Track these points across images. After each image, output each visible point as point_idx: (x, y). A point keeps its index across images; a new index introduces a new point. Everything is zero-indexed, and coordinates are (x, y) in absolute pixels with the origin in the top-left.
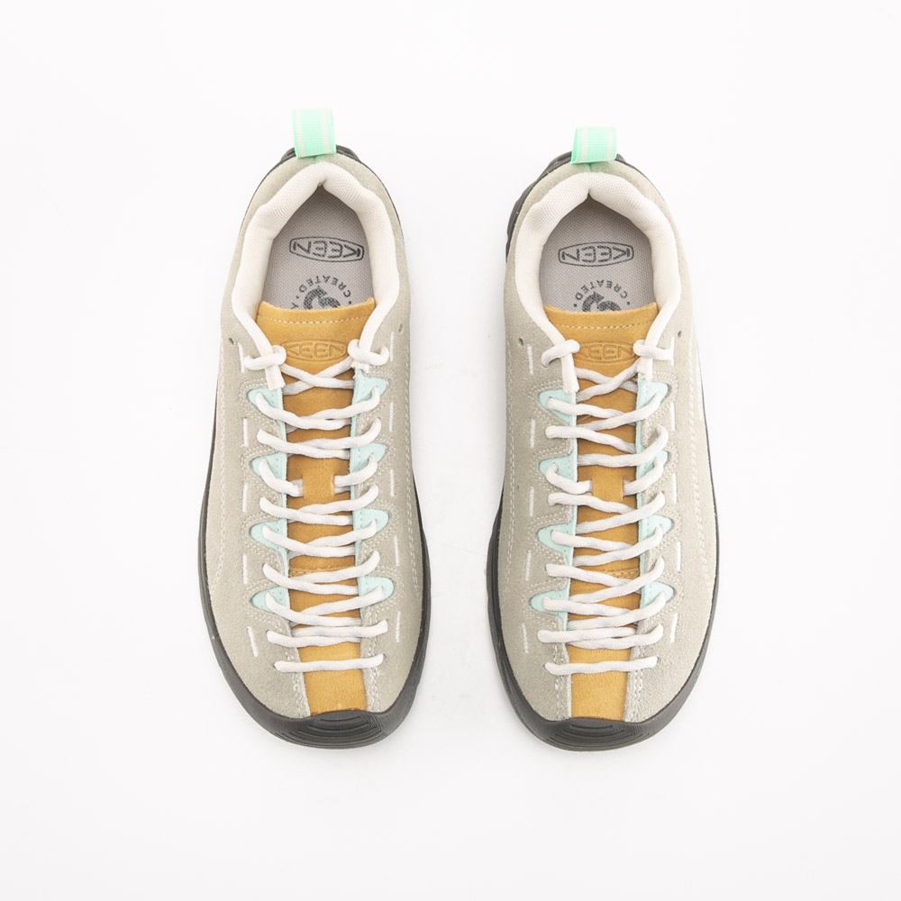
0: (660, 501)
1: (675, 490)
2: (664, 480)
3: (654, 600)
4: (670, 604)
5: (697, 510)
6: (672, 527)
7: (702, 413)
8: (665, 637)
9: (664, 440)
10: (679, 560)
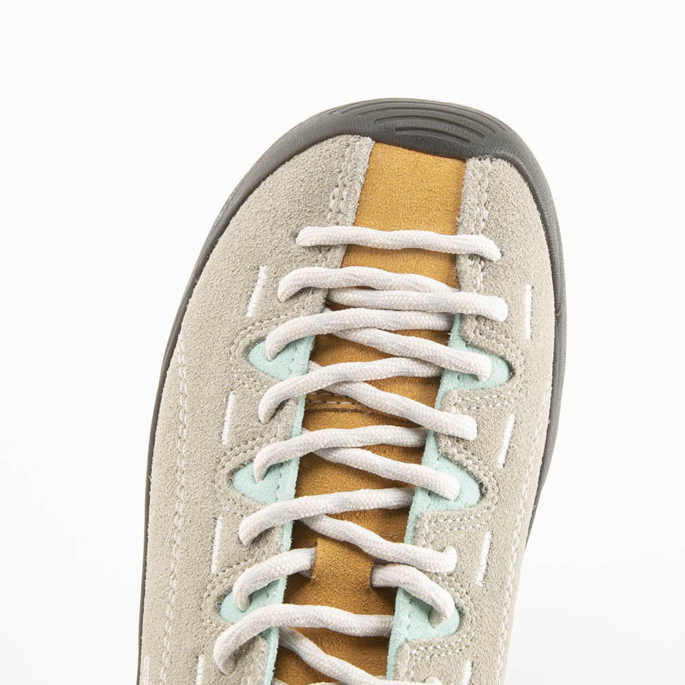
0: (248, 527)
1: (216, 542)
2: (232, 565)
3: (287, 346)
4: (257, 334)
5: (182, 495)
6: (233, 473)
7: (145, 667)
8: (276, 277)
9: (222, 645)
10: (229, 411)
